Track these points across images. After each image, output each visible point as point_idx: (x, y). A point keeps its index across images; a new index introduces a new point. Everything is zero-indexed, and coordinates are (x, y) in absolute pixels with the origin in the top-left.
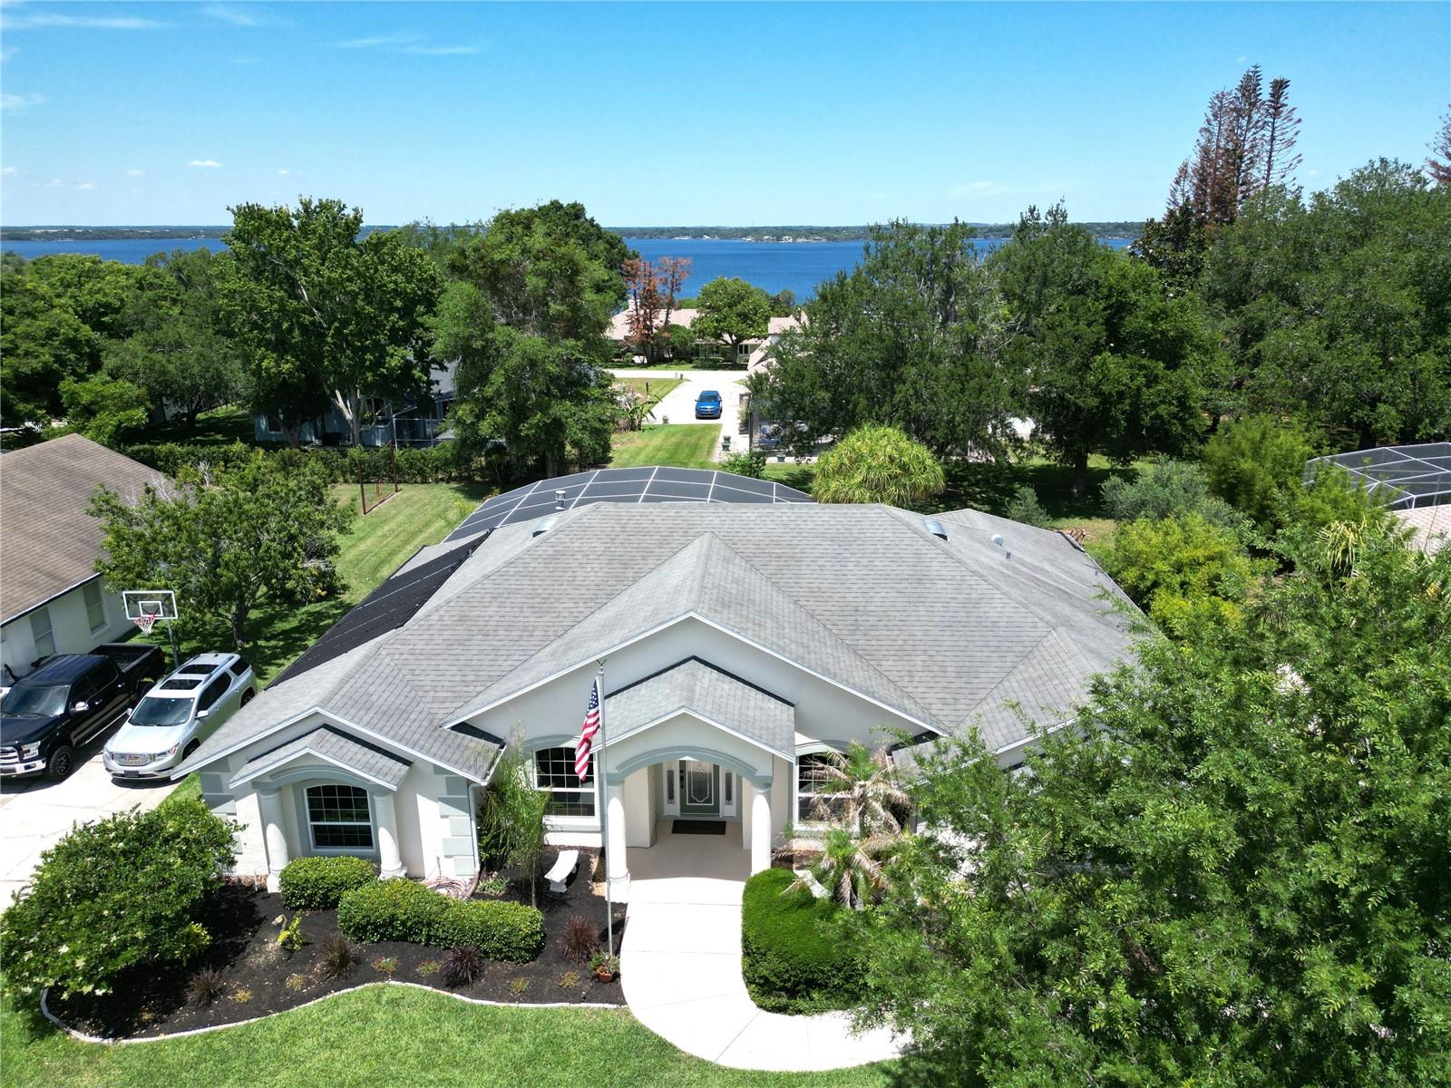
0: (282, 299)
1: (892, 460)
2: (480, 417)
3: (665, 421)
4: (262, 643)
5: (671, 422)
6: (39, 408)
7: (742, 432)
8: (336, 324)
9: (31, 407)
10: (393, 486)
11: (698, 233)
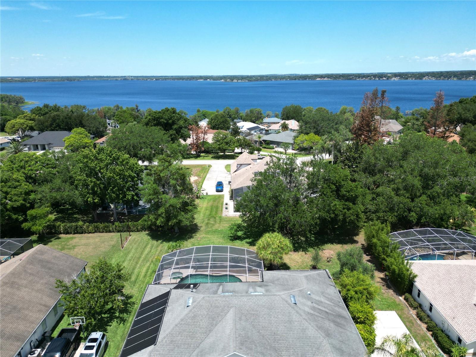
0: (95, 181)
1: (279, 246)
2: (157, 219)
3: (207, 194)
4: (103, 315)
5: (209, 194)
6: (19, 216)
7: (230, 200)
8: (111, 188)
9: (16, 216)
10: (128, 233)
11: (206, 78)
